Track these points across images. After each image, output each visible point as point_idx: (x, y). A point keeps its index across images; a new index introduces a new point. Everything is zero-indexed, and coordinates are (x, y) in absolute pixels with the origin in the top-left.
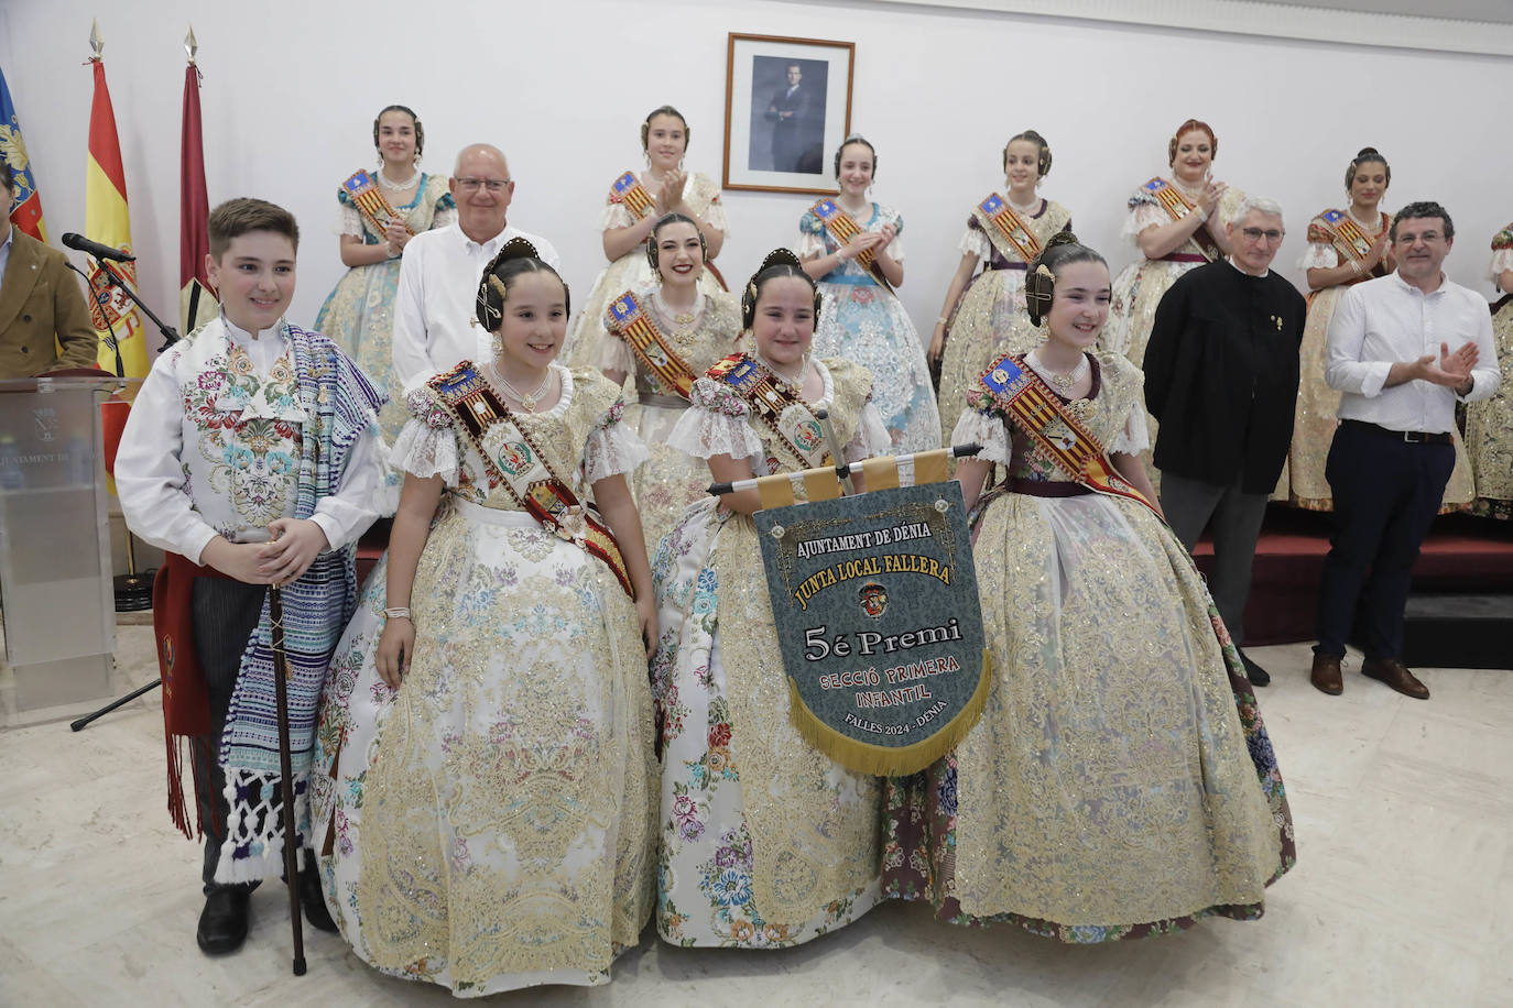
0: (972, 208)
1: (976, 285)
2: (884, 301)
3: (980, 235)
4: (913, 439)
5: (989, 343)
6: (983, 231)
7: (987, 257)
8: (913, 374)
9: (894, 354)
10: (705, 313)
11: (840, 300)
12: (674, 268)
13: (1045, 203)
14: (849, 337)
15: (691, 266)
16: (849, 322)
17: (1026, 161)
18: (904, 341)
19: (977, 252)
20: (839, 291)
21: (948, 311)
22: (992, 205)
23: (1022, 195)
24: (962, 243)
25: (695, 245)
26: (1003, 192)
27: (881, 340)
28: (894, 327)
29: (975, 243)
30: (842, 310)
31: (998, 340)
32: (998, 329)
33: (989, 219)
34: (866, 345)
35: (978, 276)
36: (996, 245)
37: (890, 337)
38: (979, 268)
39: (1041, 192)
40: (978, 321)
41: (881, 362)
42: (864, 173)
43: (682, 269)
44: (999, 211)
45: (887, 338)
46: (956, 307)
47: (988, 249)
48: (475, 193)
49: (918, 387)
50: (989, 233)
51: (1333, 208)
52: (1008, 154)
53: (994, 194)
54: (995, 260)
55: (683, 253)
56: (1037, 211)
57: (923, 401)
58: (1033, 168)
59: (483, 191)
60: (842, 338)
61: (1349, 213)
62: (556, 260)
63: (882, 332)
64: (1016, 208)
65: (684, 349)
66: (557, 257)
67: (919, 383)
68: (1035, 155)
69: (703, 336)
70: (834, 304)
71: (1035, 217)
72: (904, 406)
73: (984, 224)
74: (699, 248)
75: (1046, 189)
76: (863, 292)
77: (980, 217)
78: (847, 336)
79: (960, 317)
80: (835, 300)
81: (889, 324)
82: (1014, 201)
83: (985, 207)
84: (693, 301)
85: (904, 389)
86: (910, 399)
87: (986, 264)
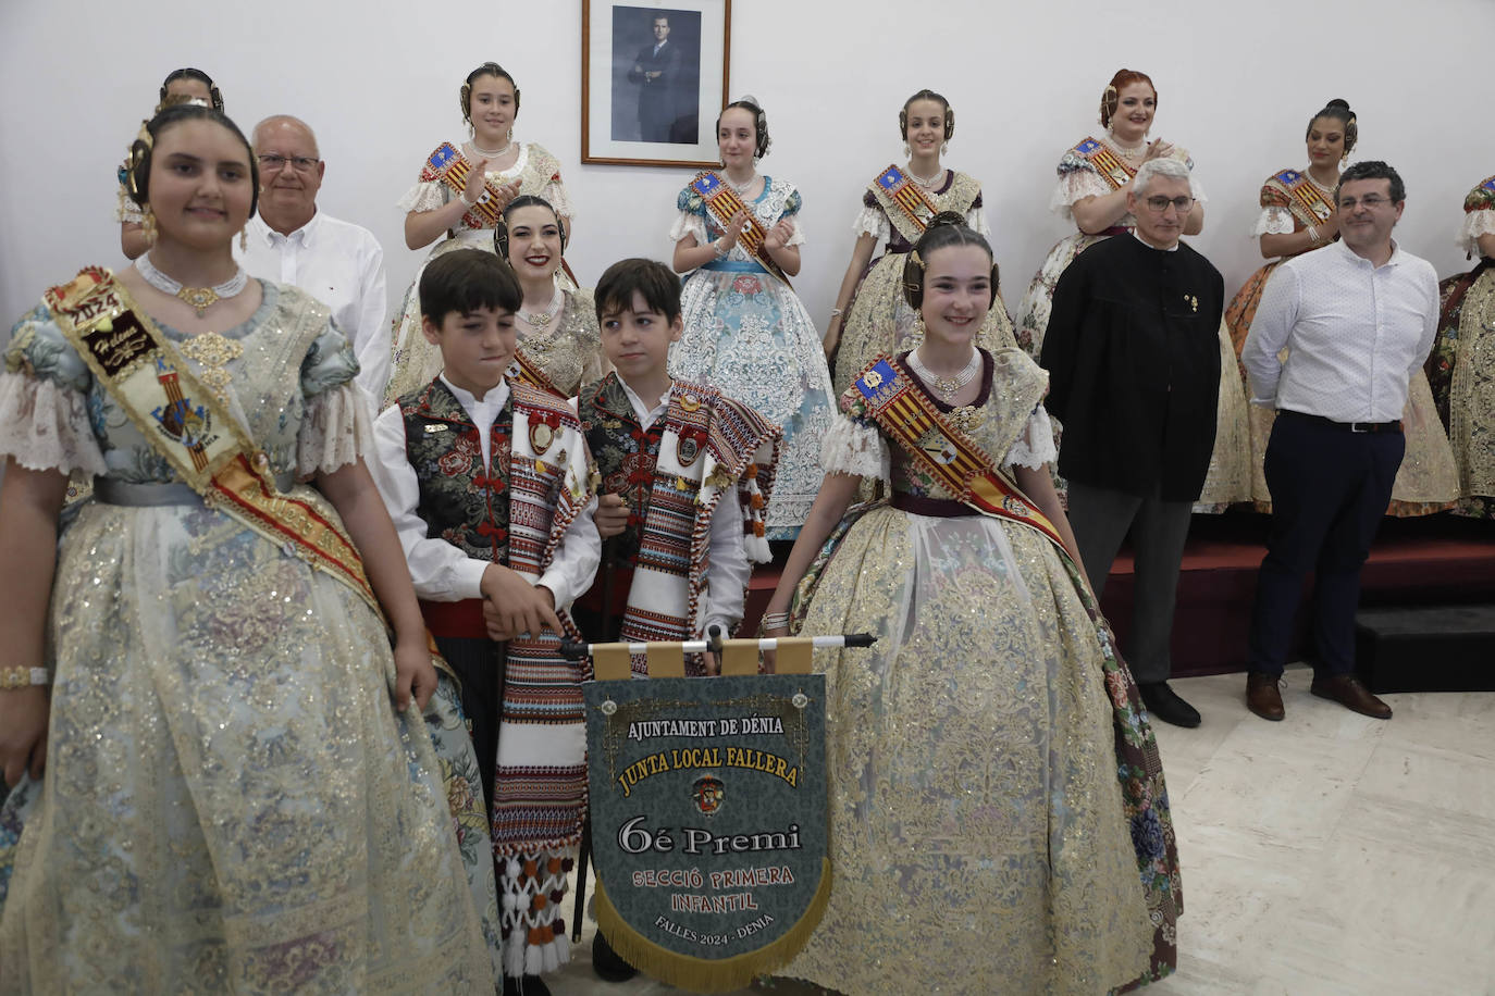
0: (868, 183)
1: (876, 270)
2: (773, 291)
3: (878, 214)
4: (803, 451)
5: (890, 339)
6: (880, 208)
7: (886, 239)
8: (804, 376)
9: (781, 353)
10: (565, 312)
11: (721, 290)
12: (527, 260)
13: (951, 174)
14: (729, 334)
15: (548, 258)
16: (728, 316)
17: (933, 123)
18: (794, 338)
19: (874, 232)
20: (720, 279)
21: (844, 303)
22: (891, 179)
23: (924, 164)
24: (857, 222)
25: (552, 233)
26: (903, 162)
27: (767, 336)
28: (784, 321)
29: (872, 222)
30: (722, 302)
31: (900, 337)
32: (899, 325)
33: (888, 196)
34: (749, 342)
35: (877, 260)
36: (897, 225)
37: (777, 332)
38: (879, 250)
39: (945, 162)
40: (875, 315)
41: (764, 362)
42: (743, 143)
43: (536, 260)
44: (898, 186)
45: (773, 334)
46: (853, 297)
47: (887, 229)
48: (278, 173)
49: (812, 391)
50: (888, 211)
51: (1289, 168)
52: (910, 117)
53: (893, 167)
54: (896, 242)
55: (538, 241)
56: (942, 185)
57: (817, 408)
58: (940, 131)
59: (289, 169)
60: (719, 334)
61: (1307, 174)
62: (379, 252)
63: (768, 328)
64: (918, 182)
65: (541, 356)
66: (380, 248)
67: (812, 386)
68: (940, 116)
69: (562, 341)
70: (713, 294)
71: (939, 193)
72: (791, 413)
73: (883, 201)
74: (557, 237)
75: (951, 157)
76: (748, 281)
77: (877, 192)
78: (725, 332)
79: (856, 309)
80: (715, 290)
81: (778, 318)
82: (916, 174)
83: (882, 181)
84: (550, 298)
85: (791, 393)
86: (799, 405)
87: (888, 247)
